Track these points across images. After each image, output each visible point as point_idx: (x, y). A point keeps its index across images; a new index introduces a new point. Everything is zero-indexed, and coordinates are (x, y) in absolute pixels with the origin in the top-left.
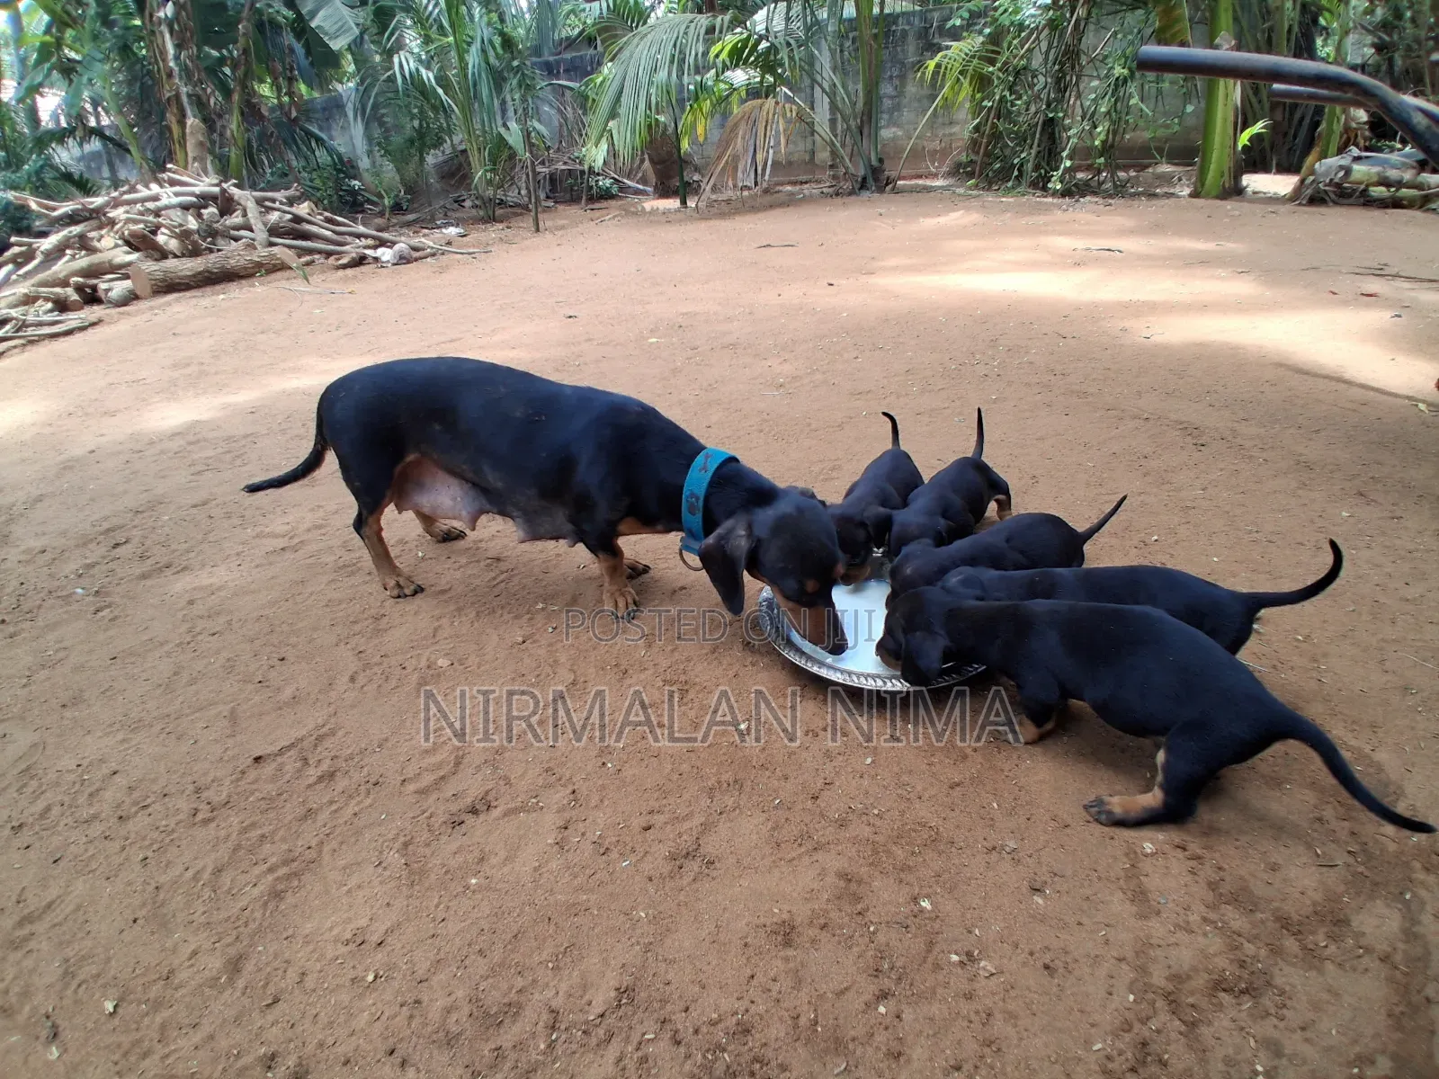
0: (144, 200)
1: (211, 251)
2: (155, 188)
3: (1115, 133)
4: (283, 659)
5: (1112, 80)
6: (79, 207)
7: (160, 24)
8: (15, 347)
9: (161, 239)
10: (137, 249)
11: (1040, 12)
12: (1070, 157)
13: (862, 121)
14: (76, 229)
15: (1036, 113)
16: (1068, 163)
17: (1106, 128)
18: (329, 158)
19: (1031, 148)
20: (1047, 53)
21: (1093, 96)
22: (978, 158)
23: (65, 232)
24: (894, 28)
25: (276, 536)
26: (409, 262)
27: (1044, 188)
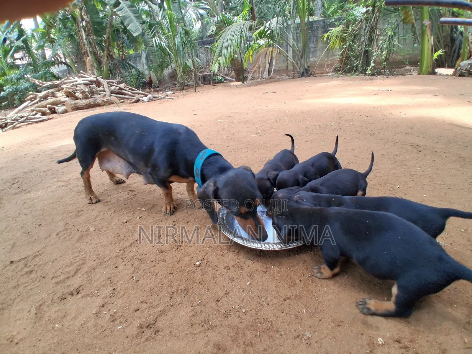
0: (73, 82)
1: (91, 97)
2: (77, 79)
3: (389, 54)
4: (40, 225)
5: (388, 36)
6: (52, 84)
7: (81, 28)
8: (24, 125)
9: (77, 94)
10: (68, 97)
11: (362, 15)
12: (374, 62)
13: (302, 54)
14: (51, 91)
15: (362, 49)
16: (373, 65)
17: (386, 52)
18: (136, 72)
19: (360, 60)
20: (365, 29)
21: (381, 42)
22: (342, 66)
23: (47, 91)
24: (314, 25)
25: (63, 181)
26: (152, 101)
27: (365, 74)
